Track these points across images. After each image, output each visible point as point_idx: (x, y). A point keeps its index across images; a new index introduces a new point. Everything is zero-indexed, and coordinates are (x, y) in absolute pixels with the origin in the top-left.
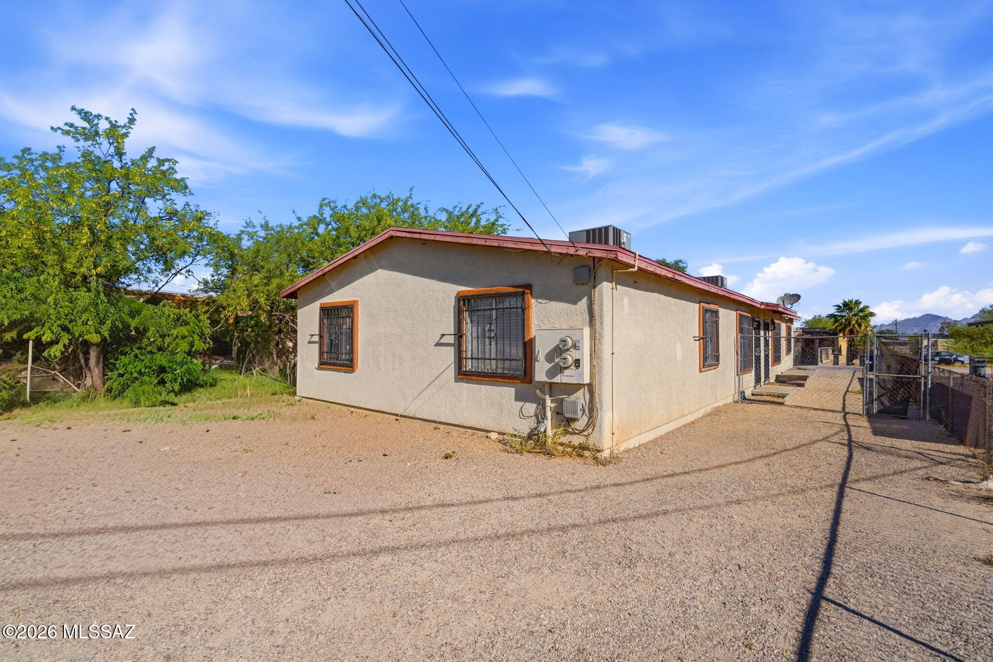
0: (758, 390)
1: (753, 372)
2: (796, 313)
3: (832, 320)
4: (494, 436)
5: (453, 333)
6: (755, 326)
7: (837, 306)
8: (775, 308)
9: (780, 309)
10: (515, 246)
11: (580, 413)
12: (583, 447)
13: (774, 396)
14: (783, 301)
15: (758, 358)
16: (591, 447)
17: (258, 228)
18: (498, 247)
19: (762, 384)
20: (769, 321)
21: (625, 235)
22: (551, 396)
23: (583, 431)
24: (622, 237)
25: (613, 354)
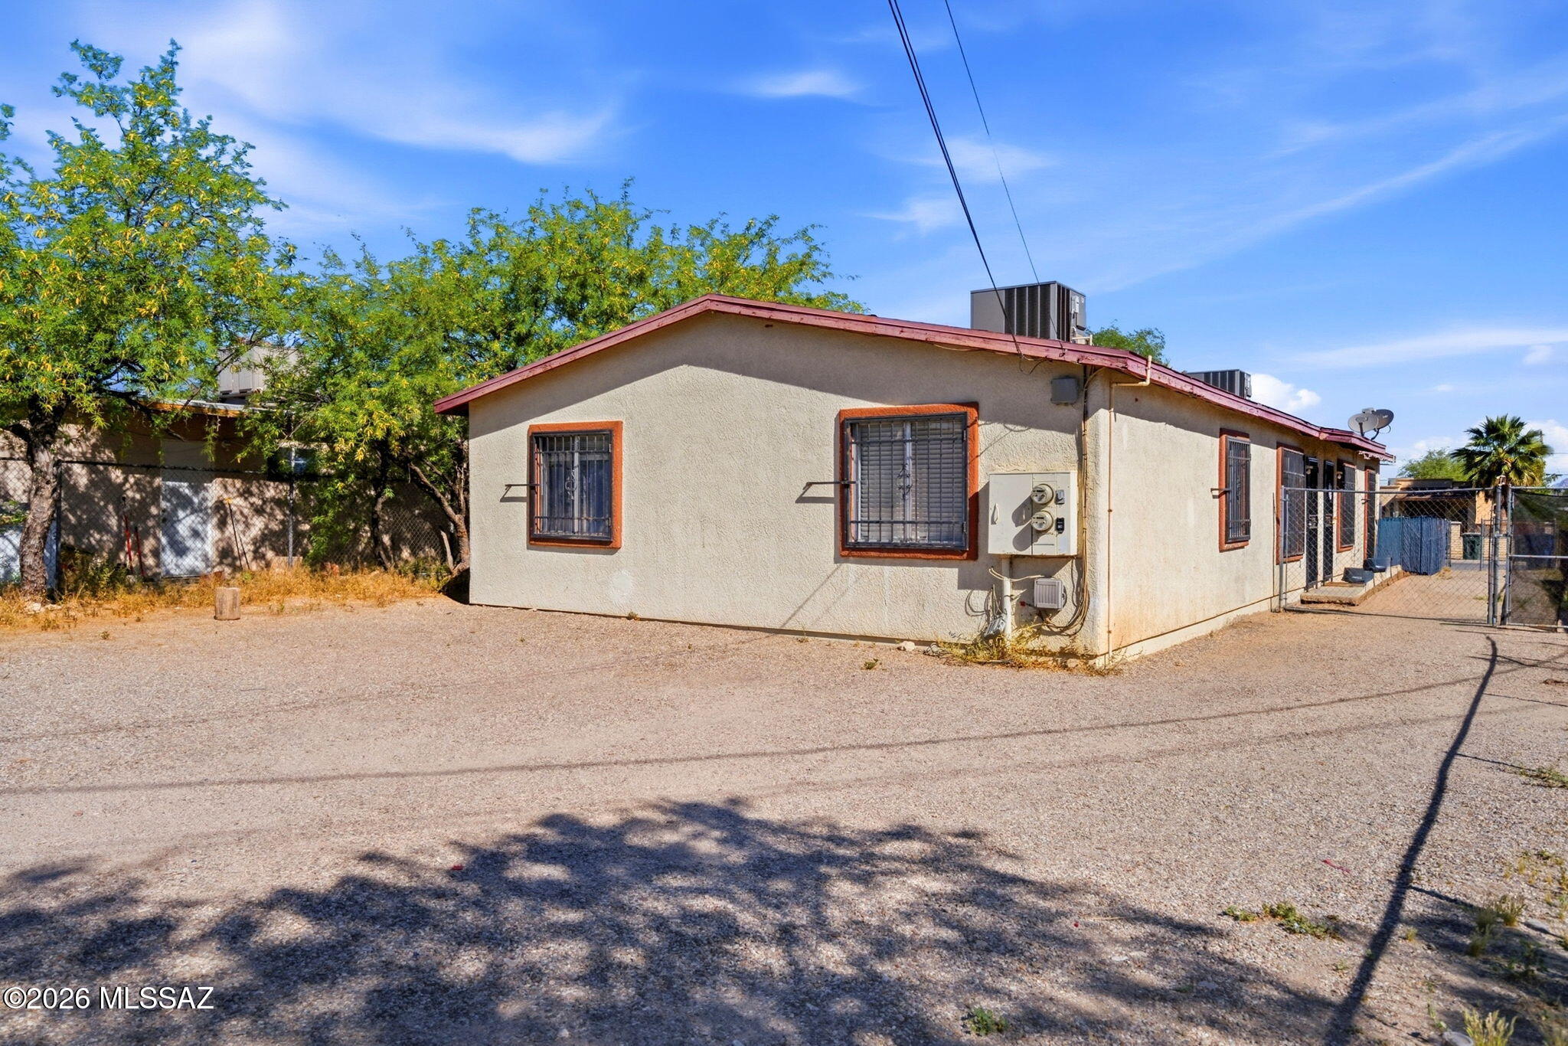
0: (1313, 594)
1: (1304, 560)
2: (1383, 447)
3: (1463, 461)
4: (910, 646)
5: (832, 480)
6: (1309, 473)
7: (1473, 431)
8: (1345, 439)
9: (1354, 441)
10: (957, 342)
11: (1061, 601)
12: (1066, 654)
13: (1341, 603)
14: (1361, 424)
15: (1313, 534)
16: (1081, 651)
17: (351, 269)
18: (926, 341)
19: (1319, 584)
20: (1333, 463)
21: (1077, 299)
22: (1011, 576)
23: (1067, 628)
24: (1072, 303)
25: (1110, 511)
